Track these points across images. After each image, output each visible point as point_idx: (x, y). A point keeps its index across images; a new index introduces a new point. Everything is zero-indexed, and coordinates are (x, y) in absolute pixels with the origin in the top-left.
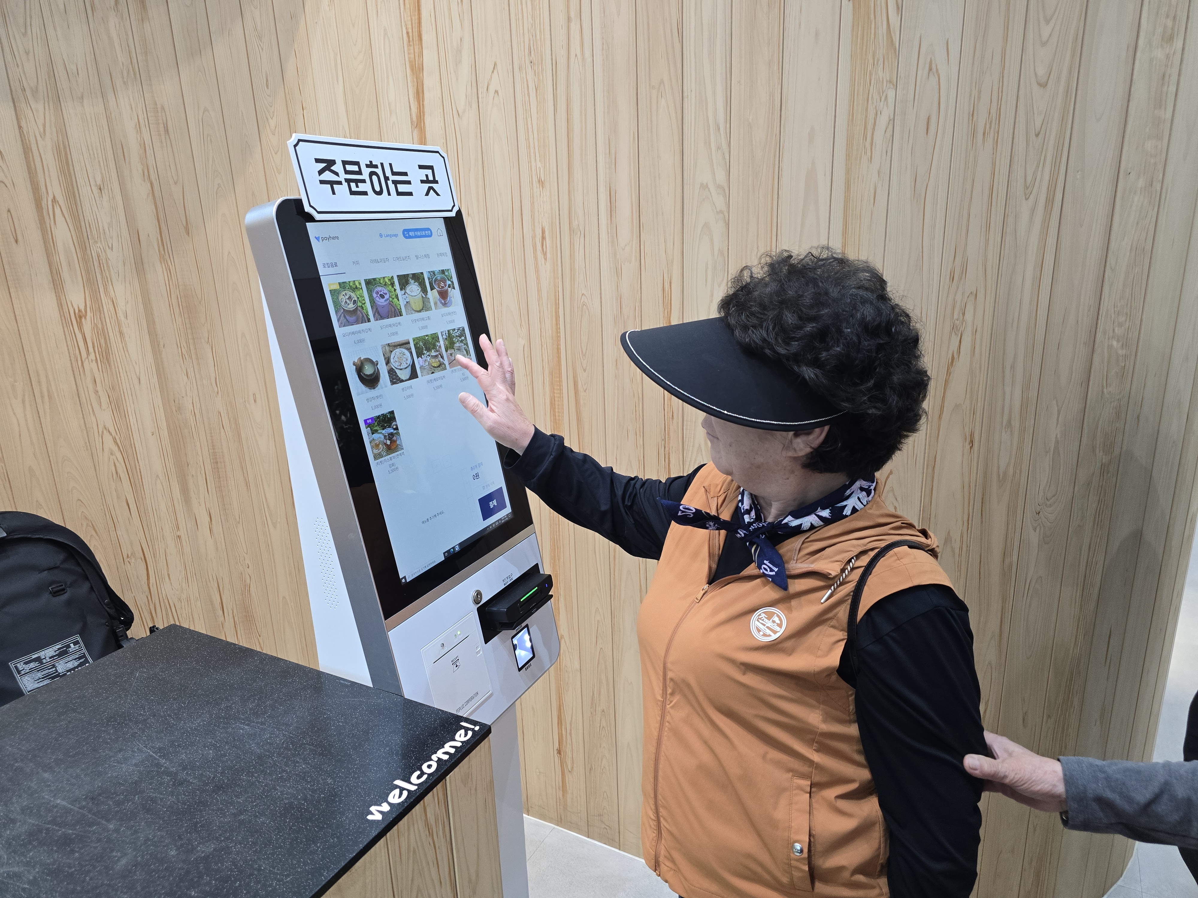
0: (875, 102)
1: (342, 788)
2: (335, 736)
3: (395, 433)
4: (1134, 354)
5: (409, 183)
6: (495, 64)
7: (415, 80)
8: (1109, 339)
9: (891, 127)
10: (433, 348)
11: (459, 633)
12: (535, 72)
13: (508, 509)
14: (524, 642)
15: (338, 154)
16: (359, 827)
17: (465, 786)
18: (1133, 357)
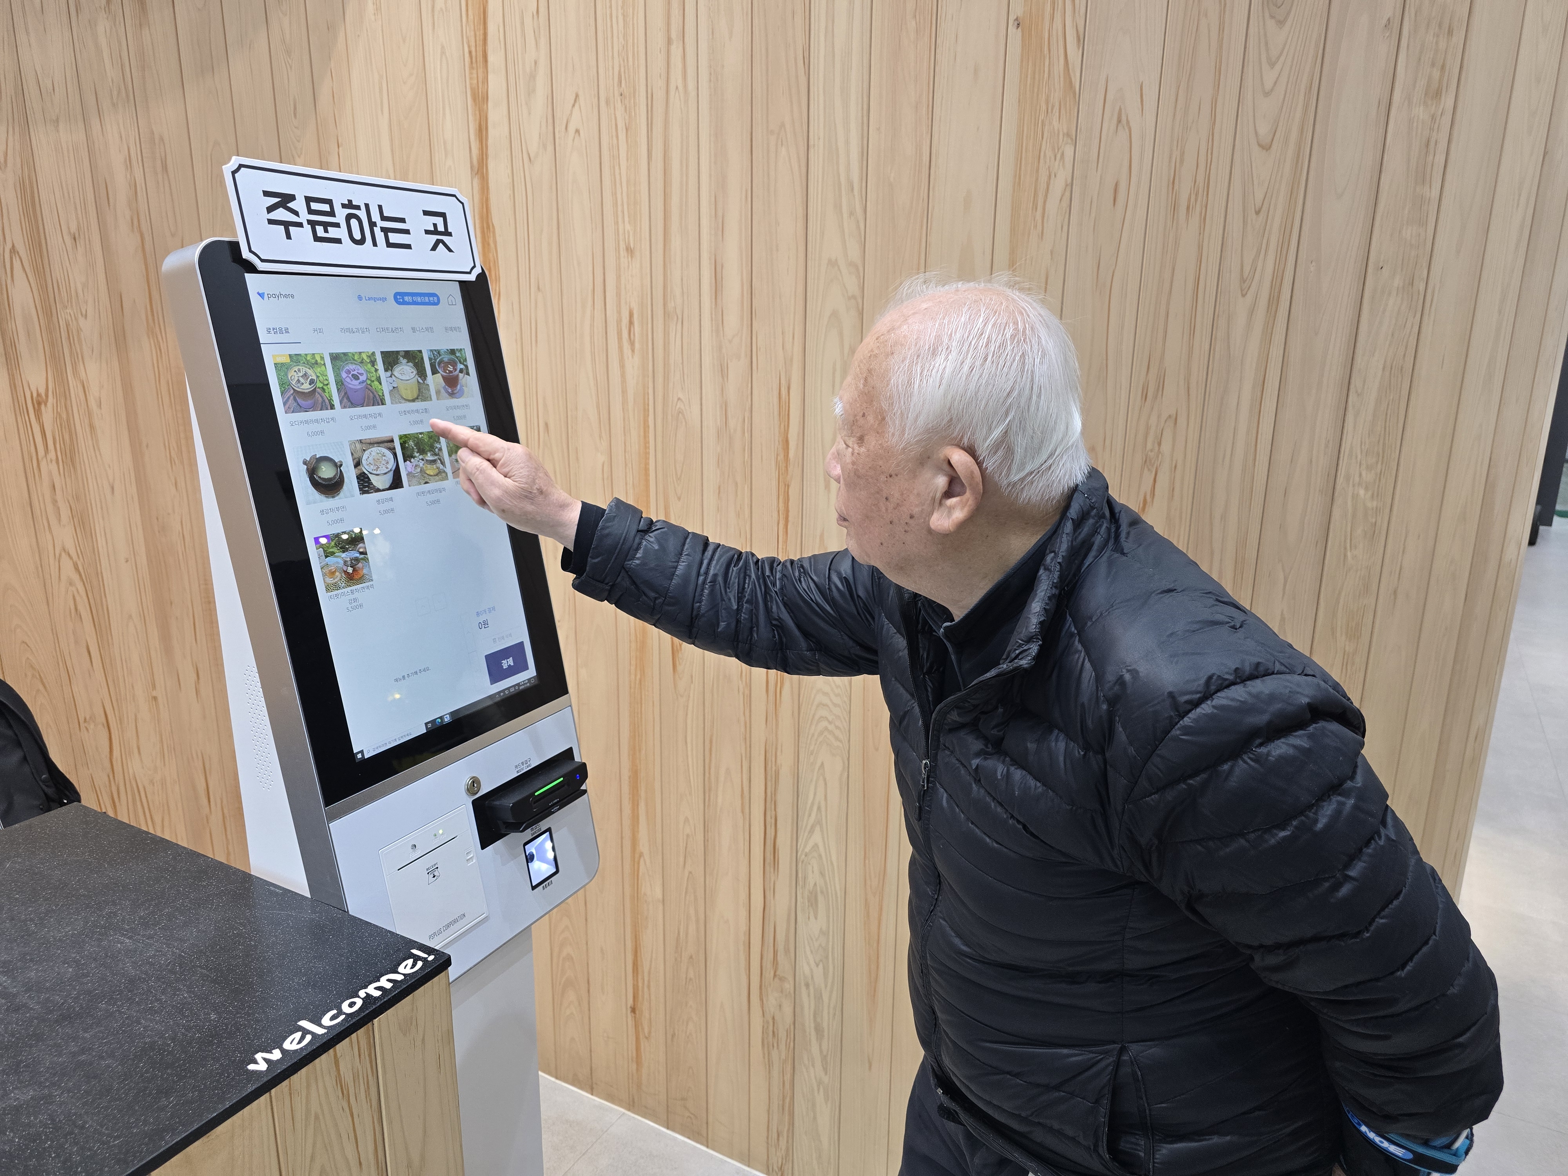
0: (1048, 161)
1: (227, 1028)
2: (240, 957)
3: (362, 559)
4: (1389, 506)
5: (407, 232)
6: (577, 96)
7: (477, 112)
8: (1354, 486)
9: (1068, 194)
10: (430, 451)
11: (441, 832)
12: (626, 107)
13: (531, 672)
14: (545, 851)
15: (300, 188)
16: (233, 1079)
17: (405, 1035)
18: (1387, 511)
